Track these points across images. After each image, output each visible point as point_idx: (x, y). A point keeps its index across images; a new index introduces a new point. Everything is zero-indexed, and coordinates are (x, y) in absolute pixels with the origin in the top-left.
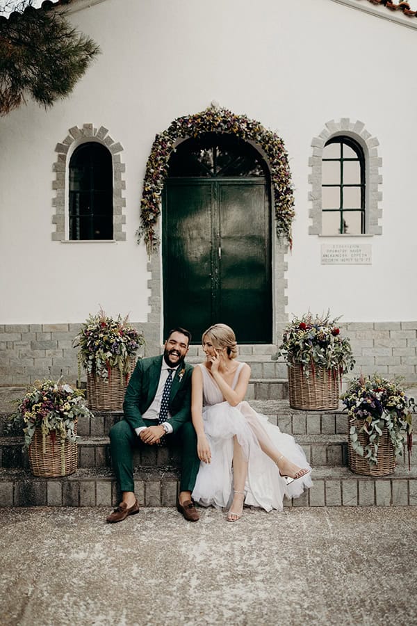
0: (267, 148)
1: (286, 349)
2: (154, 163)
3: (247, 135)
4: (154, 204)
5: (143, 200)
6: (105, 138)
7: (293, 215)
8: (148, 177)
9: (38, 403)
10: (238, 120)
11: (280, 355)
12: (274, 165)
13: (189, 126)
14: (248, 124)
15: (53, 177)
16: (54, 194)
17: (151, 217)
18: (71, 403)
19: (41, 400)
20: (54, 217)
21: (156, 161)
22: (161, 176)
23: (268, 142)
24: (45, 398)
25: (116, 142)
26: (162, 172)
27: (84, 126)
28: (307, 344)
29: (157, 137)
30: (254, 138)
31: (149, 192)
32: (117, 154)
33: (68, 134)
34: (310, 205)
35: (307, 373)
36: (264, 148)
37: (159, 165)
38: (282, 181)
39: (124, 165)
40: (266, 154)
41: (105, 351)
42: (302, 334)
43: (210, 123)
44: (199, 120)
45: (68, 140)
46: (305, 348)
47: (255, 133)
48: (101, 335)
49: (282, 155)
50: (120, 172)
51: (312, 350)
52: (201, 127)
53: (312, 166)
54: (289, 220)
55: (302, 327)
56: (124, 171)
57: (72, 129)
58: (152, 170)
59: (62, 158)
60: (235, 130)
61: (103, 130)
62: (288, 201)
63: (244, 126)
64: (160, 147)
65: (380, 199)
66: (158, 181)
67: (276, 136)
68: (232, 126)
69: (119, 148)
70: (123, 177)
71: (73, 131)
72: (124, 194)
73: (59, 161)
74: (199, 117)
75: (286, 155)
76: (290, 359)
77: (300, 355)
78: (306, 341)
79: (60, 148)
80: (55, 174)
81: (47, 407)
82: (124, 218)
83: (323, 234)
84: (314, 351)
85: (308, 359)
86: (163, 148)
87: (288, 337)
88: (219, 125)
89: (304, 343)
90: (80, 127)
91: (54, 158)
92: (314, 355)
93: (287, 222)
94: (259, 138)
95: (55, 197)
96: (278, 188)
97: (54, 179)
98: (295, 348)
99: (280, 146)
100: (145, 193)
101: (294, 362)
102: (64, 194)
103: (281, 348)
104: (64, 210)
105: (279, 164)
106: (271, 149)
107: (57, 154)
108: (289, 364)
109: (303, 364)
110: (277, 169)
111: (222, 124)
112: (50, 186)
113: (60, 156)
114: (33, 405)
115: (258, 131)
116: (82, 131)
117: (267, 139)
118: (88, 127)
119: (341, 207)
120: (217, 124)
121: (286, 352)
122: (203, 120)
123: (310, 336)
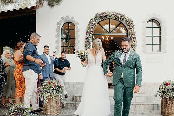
0: (127, 23)
1: (160, 92)
2: (89, 28)
3: (121, 19)
4: (89, 42)
5: (85, 41)
6: (73, 20)
7: (136, 46)
8: (87, 33)
9: (13, 112)
10: (118, 13)
11: (158, 95)
12: (130, 29)
13: (101, 16)
14: (121, 15)
15: (56, 33)
16: (56, 39)
17: (88, 47)
18: (26, 113)
19: (14, 111)
20: (56, 47)
21: (90, 28)
22: (91, 33)
23: (128, 21)
24: (16, 111)
25: (77, 22)
26: (92, 32)
27: (66, 16)
28: (168, 91)
29: (90, 20)
30: (123, 20)
31: (88, 38)
32: (77, 25)
33: (61, 19)
34: (142, 42)
35: (168, 102)
36: (126, 23)
37: (91, 29)
38: (133, 34)
39: (79, 29)
40: (127, 25)
41: (48, 93)
42: (167, 87)
43: (108, 15)
44: (104, 14)
45: (61, 21)
46: (168, 92)
47: (123, 18)
48: (47, 87)
49: (133, 25)
50: (78, 31)
51: (170, 93)
52: (105, 16)
53: (143, 29)
54: (135, 47)
55: (167, 84)
56: (79, 31)
57: (63, 17)
58: (88, 31)
59: (59, 27)
60: (117, 17)
61: (73, 18)
62: (135, 41)
63: (120, 16)
64: (91, 23)
65: (166, 41)
66: (90, 34)
67: (130, 19)
68: (116, 16)
69: (78, 24)
70: (79, 33)
71: (62, 18)
72: (79, 39)
73: (58, 28)
74: (105, 13)
75: (134, 26)
76: (162, 96)
77: (166, 95)
78: (168, 90)
79: (58, 24)
80: (56, 32)
81: (16, 114)
82: (79, 47)
83: (147, 52)
84: (172, 94)
85: (169, 97)
86: (92, 23)
87: (161, 88)
88: (111, 16)
89: (167, 90)
90: (65, 17)
91: (56, 27)
92: (171, 95)
93: (134, 48)
94: (125, 20)
95: (56, 40)
96: (131, 37)
97: (56, 34)
98: (164, 92)
99: (132, 22)
100: (86, 38)
101: (163, 97)
102: (59, 39)
103: (158, 92)
104: (59, 44)
105: (132, 28)
106: (129, 24)
107: (57, 26)
108: (161, 98)
109: (167, 99)
110: (131, 30)
111: (112, 15)
112: (55, 36)
113: (58, 26)
114: (11, 113)
115: (124, 17)
116: (65, 18)
117: (127, 20)
118: (68, 17)
119: (153, 43)
120: (110, 15)
121: (160, 93)
122: (106, 14)
123: (170, 88)
